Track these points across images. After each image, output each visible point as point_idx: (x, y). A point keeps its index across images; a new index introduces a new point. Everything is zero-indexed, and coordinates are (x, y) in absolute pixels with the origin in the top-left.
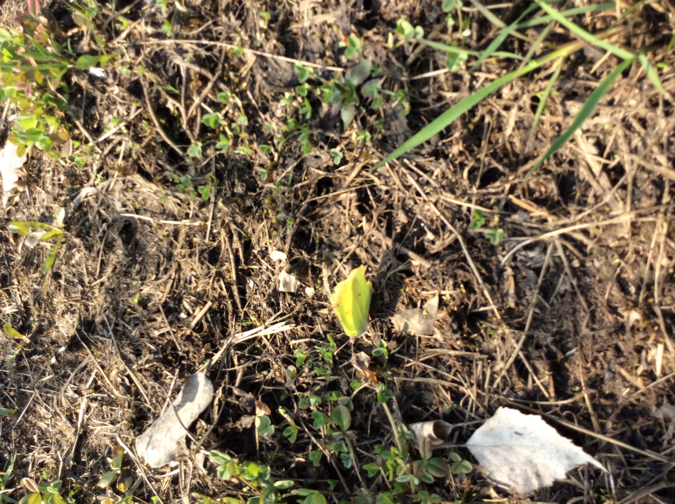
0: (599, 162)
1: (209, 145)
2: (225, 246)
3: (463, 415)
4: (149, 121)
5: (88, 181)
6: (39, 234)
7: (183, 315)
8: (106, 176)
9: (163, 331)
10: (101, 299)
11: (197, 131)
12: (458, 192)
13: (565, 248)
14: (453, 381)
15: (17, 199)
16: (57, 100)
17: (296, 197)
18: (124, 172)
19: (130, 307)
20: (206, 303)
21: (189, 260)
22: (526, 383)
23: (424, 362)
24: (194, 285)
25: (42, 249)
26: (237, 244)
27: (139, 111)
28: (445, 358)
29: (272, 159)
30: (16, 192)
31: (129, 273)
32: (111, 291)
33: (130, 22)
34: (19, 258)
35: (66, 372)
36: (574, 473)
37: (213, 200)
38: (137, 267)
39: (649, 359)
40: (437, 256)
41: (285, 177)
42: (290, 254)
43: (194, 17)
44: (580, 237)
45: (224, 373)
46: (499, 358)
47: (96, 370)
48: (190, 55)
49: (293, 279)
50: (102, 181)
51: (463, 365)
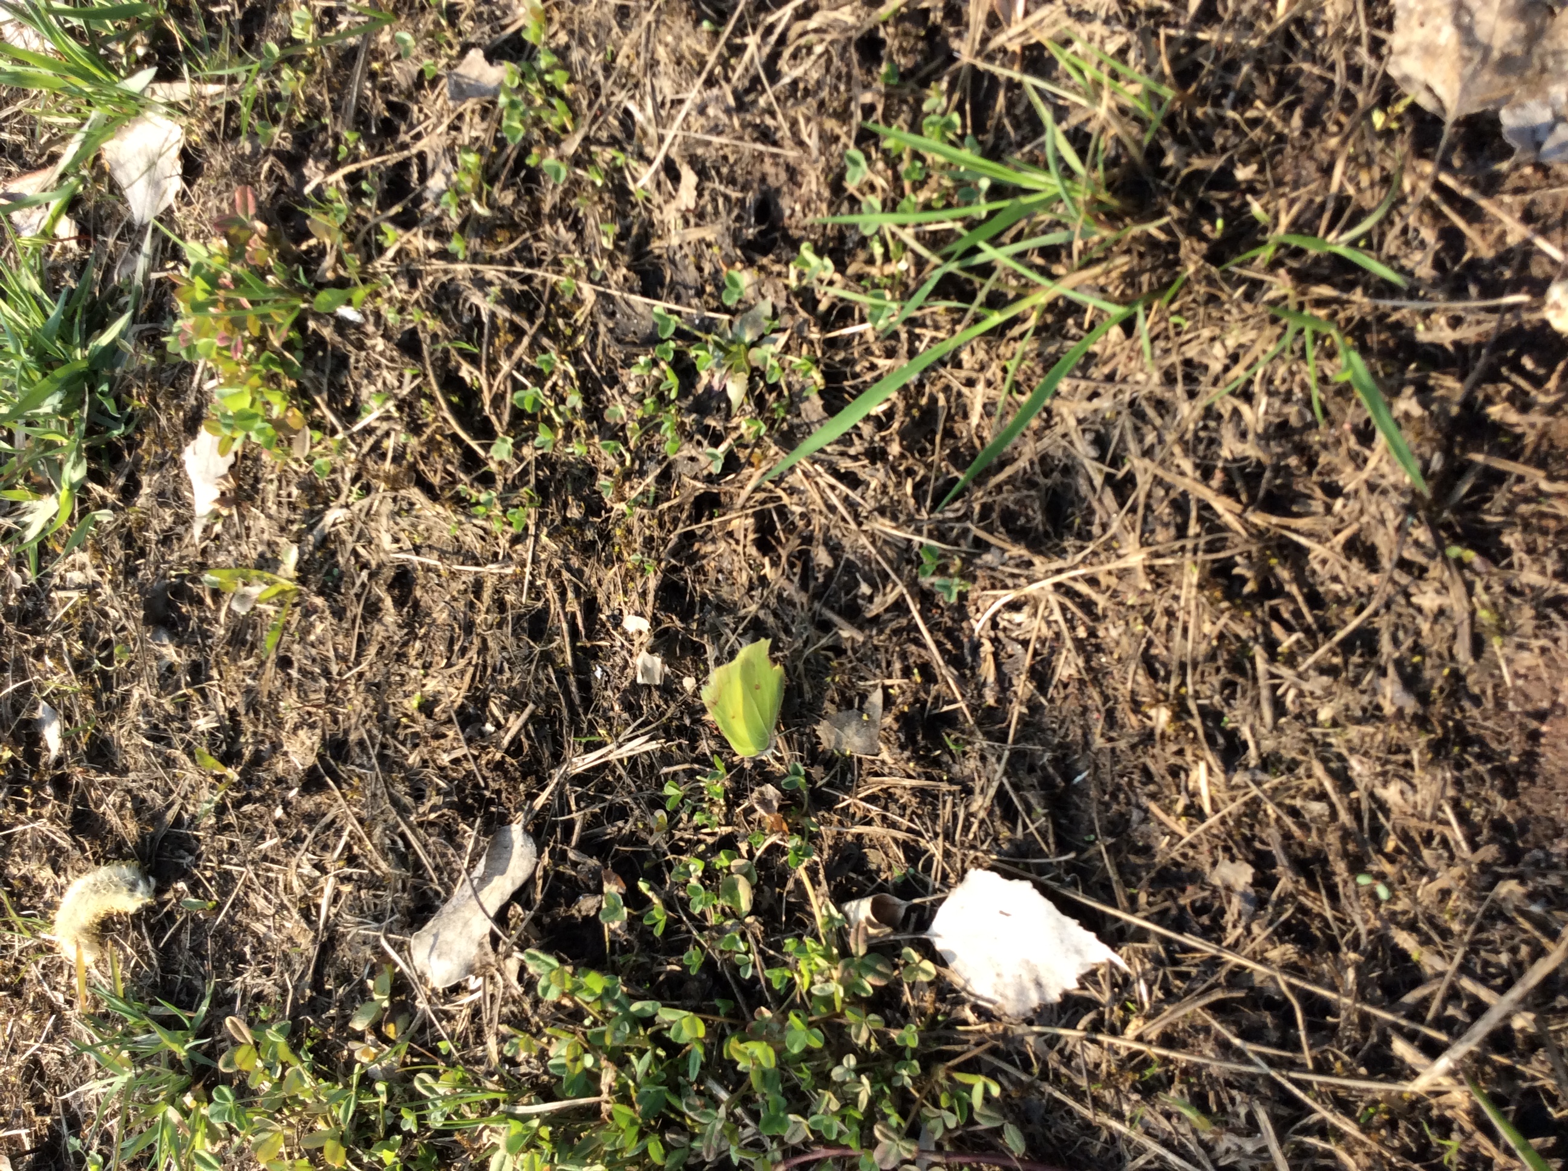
0: (1100, 471)
1: (526, 440)
2: (555, 607)
3: (925, 886)
4: (432, 399)
5: (337, 497)
6: (256, 590)
7: (489, 727)
8: (367, 489)
9: (457, 754)
10: (358, 702)
11: (506, 417)
12: (902, 518)
13: (1064, 609)
14: (909, 830)
15: (218, 528)
16: (284, 363)
17: (661, 525)
18: (394, 483)
19: (406, 715)
20: (526, 705)
21: (498, 632)
22: (1013, 830)
23: (865, 799)
24: (507, 674)
25: (260, 615)
26: (573, 606)
27: (417, 382)
28: (898, 792)
29: (622, 463)
30: (217, 516)
31: (405, 655)
32: (376, 689)
33: (400, 232)
34: (222, 632)
35: (299, 832)
36: (1090, 977)
37: (532, 530)
38: (418, 645)
39: (1191, 785)
40: (876, 620)
41: (642, 493)
42: (655, 621)
43: (501, 226)
44: (1083, 588)
45: (554, 825)
46: (977, 790)
47: (349, 828)
48: (495, 290)
49: (656, 662)
50: (361, 497)
51: (923, 802)
